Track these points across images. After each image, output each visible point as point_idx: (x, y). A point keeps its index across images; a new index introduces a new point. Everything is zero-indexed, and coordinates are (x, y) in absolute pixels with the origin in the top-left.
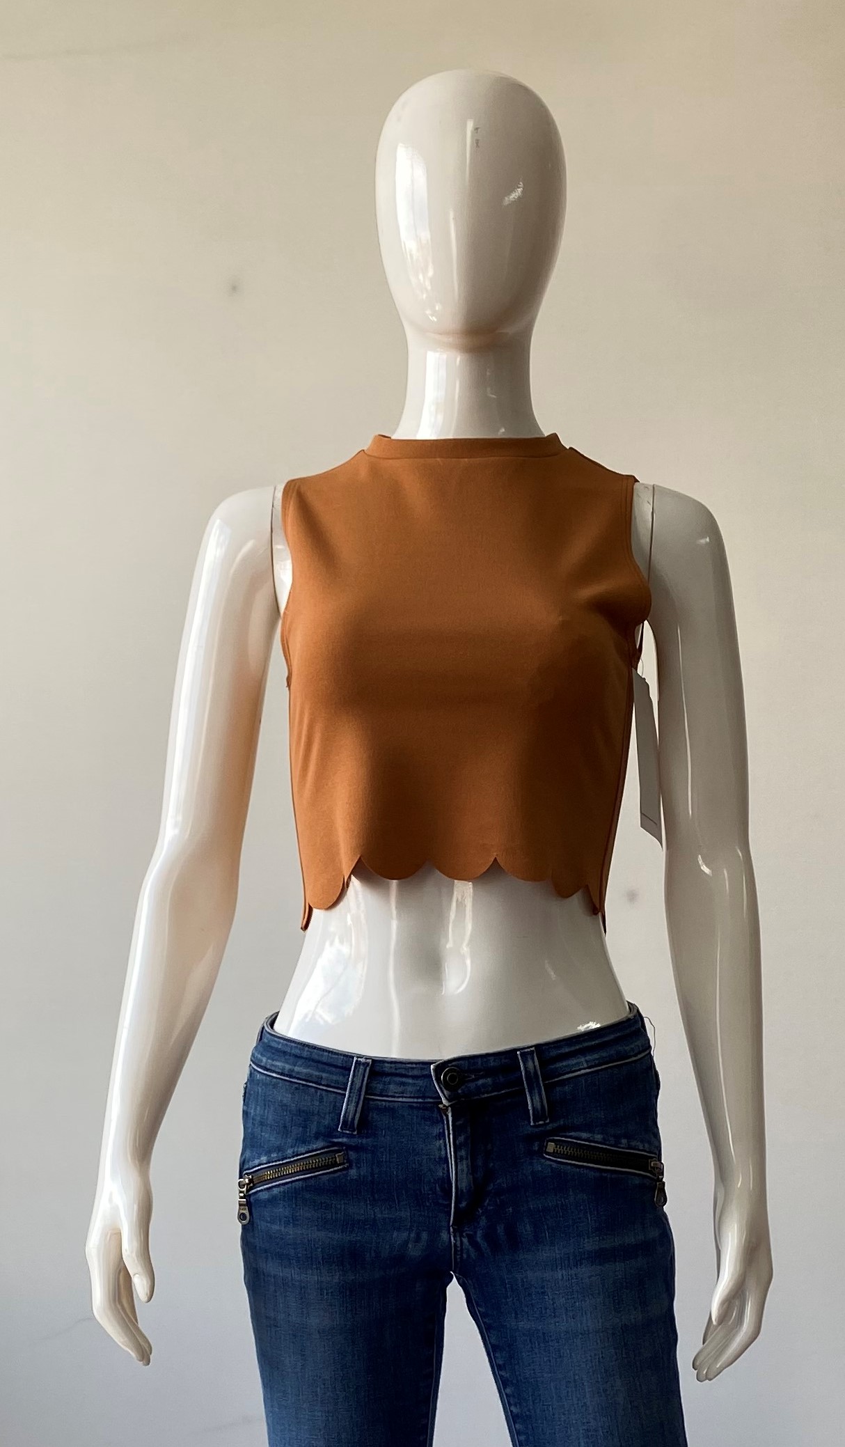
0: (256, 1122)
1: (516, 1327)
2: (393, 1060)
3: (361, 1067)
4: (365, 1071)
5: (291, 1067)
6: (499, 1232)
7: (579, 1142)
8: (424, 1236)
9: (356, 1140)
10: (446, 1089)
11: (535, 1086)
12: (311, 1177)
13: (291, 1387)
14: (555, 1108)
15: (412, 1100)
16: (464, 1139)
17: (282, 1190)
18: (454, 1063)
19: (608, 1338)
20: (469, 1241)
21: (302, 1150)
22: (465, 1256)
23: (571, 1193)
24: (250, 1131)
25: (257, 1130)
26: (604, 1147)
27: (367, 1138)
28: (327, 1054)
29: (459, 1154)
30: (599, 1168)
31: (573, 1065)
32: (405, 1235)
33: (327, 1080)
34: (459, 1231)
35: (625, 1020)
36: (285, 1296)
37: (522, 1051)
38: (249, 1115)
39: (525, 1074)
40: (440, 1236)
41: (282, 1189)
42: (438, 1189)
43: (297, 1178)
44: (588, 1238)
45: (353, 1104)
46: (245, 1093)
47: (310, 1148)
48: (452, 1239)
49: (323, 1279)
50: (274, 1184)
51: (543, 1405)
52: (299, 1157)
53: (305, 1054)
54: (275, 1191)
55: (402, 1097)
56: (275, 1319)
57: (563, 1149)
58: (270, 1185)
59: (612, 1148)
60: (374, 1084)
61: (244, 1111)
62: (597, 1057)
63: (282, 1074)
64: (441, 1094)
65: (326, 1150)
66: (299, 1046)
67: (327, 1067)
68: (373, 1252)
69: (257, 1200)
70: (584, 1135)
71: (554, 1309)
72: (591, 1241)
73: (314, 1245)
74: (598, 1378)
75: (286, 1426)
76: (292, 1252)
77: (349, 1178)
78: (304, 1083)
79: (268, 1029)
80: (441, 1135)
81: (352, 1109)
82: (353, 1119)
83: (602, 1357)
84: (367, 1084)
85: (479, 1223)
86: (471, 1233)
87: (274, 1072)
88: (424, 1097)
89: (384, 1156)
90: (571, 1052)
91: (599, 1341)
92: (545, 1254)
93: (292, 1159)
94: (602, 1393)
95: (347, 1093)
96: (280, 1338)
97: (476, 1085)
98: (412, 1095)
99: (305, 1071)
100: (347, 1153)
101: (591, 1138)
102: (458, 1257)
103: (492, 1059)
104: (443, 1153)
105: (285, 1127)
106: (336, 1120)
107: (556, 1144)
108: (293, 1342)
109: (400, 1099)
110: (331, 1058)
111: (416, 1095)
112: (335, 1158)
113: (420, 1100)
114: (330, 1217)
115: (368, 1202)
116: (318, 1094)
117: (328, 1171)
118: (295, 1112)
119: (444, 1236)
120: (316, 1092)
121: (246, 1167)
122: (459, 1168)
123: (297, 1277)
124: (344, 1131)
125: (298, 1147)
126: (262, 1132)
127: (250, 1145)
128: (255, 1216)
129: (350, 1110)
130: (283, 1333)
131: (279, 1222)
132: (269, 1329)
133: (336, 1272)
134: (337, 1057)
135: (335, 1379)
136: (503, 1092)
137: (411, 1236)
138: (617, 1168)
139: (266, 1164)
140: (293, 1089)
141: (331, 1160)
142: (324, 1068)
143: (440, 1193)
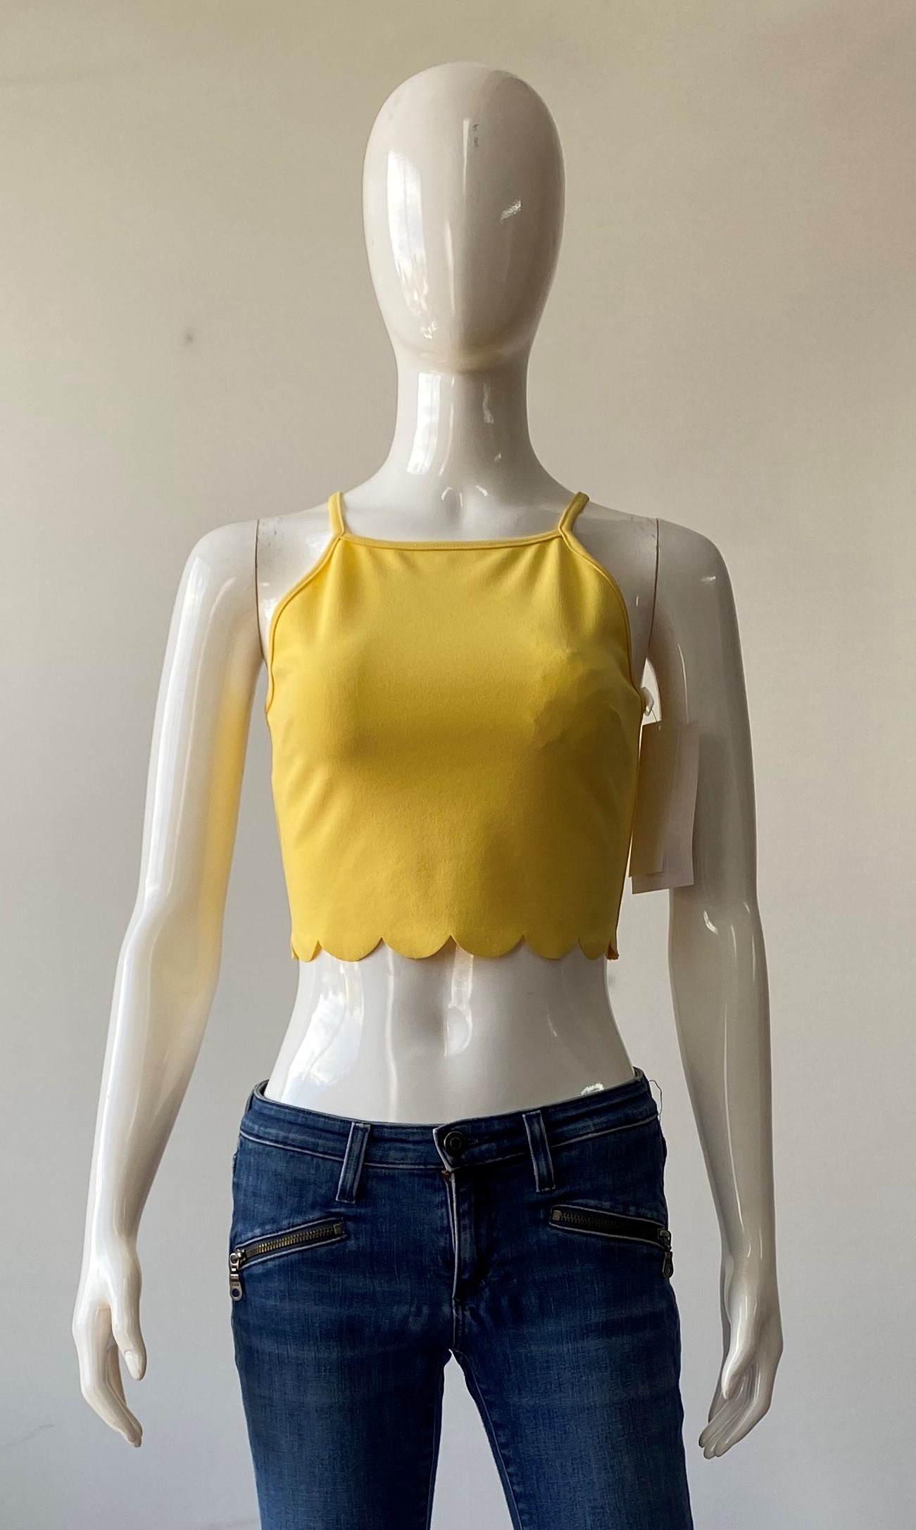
0: (248, 1194)
1: (519, 1404)
2: (393, 1125)
3: (360, 1132)
4: (364, 1136)
5: (285, 1134)
6: (502, 1304)
7: (586, 1209)
8: (425, 1310)
9: (354, 1210)
10: (450, 1154)
11: (541, 1150)
12: (309, 1249)
13: (288, 1468)
14: (562, 1174)
15: (413, 1167)
16: (468, 1206)
18: (457, 1127)
19: (615, 1413)
20: (471, 1315)
21: (298, 1220)
22: (466, 1330)
23: (578, 1263)
24: (242, 1201)
25: (250, 1202)
26: (612, 1214)
27: (366, 1208)
28: (323, 1119)
29: (462, 1223)
30: (607, 1237)
31: (580, 1129)
32: (405, 1309)
33: (324, 1147)
34: (461, 1303)
35: (632, 1082)
36: (281, 1375)
37: (528, 1114)
38: (240, 1187)
39: (532, 1138)
40: (441, 1309)
41: (277, 1262)
42: (440, 1259)
43: (293, 1250)
44: (595, 1309)
45: (351, 1172)
46: (235, 1165)
47: (307, 1218)
48: (454, 1311)
49: (320, 1355)
50: (269, 1257)
51: (548, 1483)
52: (295, 1229)
53: (300, 1120)
54: (270, 1264)
55: (403, 1164)
56: (270, 1399)
57: (570, 1216)
58: (265, 1258)
59: (619, 1216)
60: (373, 1151)
61: (234, 1183)
63: (276, 1142)
64: (443, 1160)
65: (323, 1220)
66: (293, 1112)
67: (323, 1134)
68: (372, 1326)
69: (251, 1276)
70: (592, 1202)
71: (560, 1385)
72: (598, 1313)
73: (312, 1321)
74: (604, 1454)
75: (283, 1509)
76: (288, 1328)
77: (347, 1250)
78: (299, 1150)
79: (259, 1096)
80: (444, 1204)
81: (350, 1177)
82: (352, 1187)
83: (609, 1432)
84: (366, 1151)
85: (482, 1297)
86: (475, 1306)
87: (267, 1139)
88: (425, 1164)
89: (384, 1227)
90: (577, 1115)
91: (606, 1417)
92: (551, 1327)
93: (288, 1231)
94: (610, 1470)
95: (345, 1160)
96: (277, 1418)
97: (480, 1151)
98: (413, 1162)
99: (299, 1137)
100: (345, 1223)
101: (598, 1206)
102: (459, 1331)
103: (496, 1122)
104: (445, 1222)
105: (280, 1198)
106: (333, 1190)
107: (563, 1213)
108: (289, 1422)
109: (401, 1166)
110: (328, 1124)
111: (417, 1162)
112: (333, 1229)
113: (422, 1167)
114: (327, 1290)
115: (367, 1275)
116: (315, 1162)
117: (326, 1242)
118: (290, 1182)
119: (446, 1309)
120: (312, 1160)
121: (239, 1240)
122: (462, 1237)
123: (293, 1354)
124: (342, 1201)
125: (294, 1219)
126: (255, 1203)
127: (242, 1218)
128: (247, 1292)
129: (348, 1178)
130: (279, 1412)
131: (273, 1297)
132: (264, 1409)
133: (333, 1348)
134: (333, 1122)
135: (334, 1459)
136: (508, 1157)
137: (412, 1309)
138: (625, 1237)
139: (260, 1236)
140: (288, 1156)
141: (328, 1231)
142: (321, 1135)
143: (442, 1264)
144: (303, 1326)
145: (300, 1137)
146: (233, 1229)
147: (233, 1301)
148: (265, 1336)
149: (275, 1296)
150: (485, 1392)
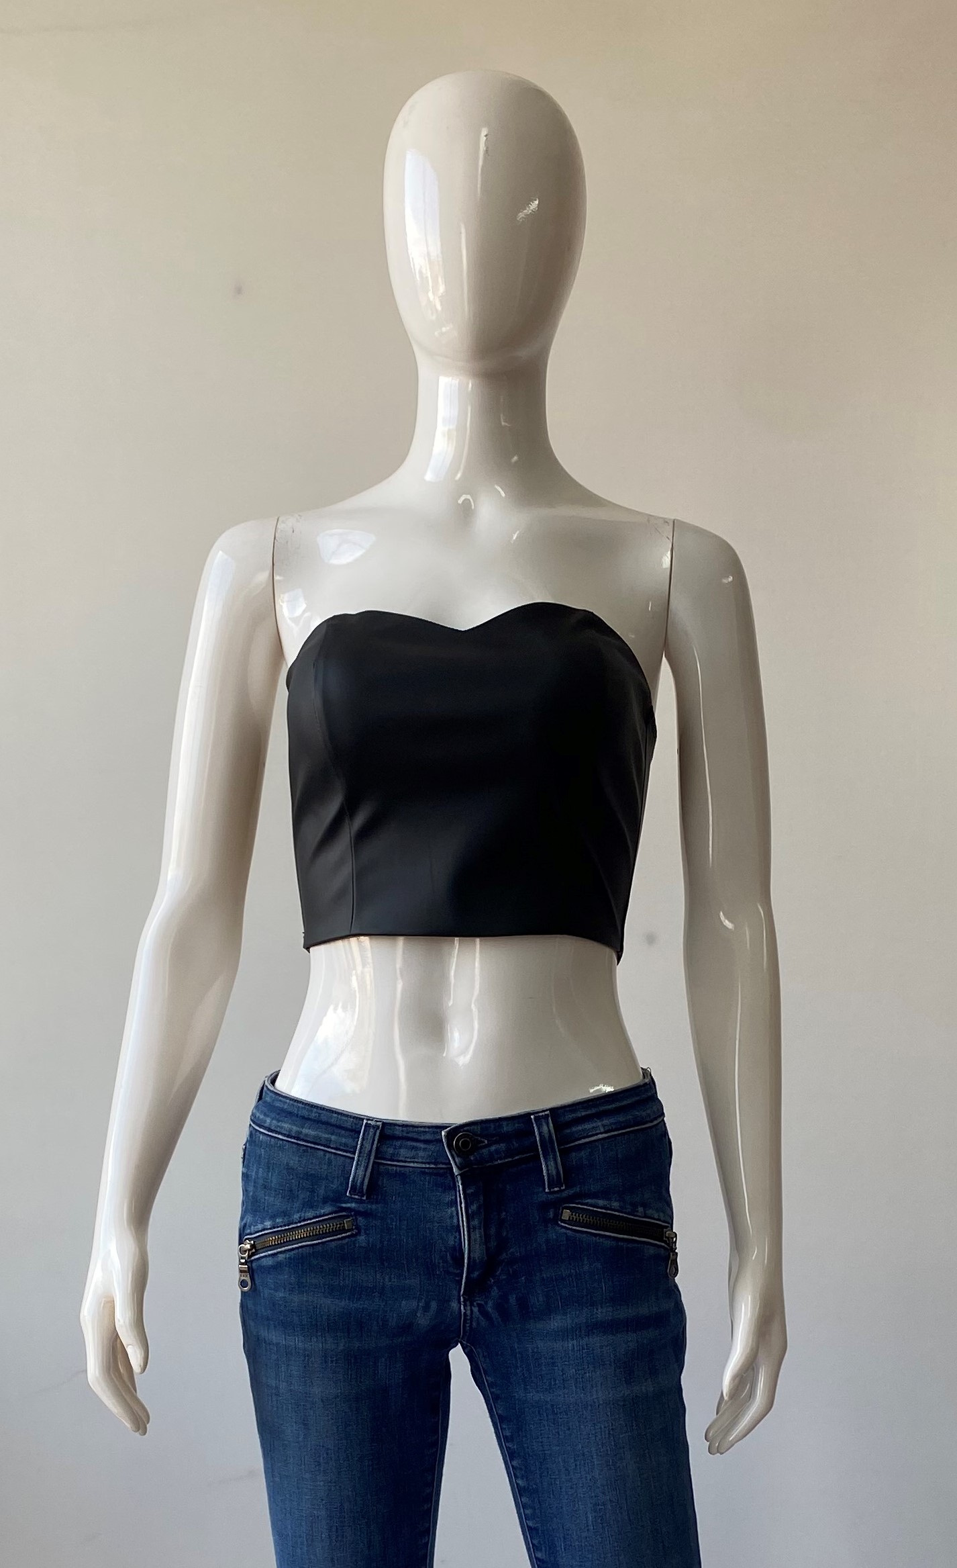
0: (258, 1186)
1: (524, 1398)
2: (405, 1124)
3: (371, 1130)
4: (375, 1134)
5: (298, 1129)
6: (510, 1302)
7: (595, 1209)
8: (434, 1305)
9: (365, 1205)
10: (458, 1156)
11: (550, 1151)
12: (319, 1243)
13: (293, 1456)
14: (570, 1174)
15: (424, 1166)
16: (477, 1207)
17: (288, 1256)
18: (465, 1129)
19: (618, 1410)
20: (479, 1311)
21: (309, 1215)
22: (474, 1324)
23: (585, 1262)
24: (251, 1194)
25: (260, 1194)
26: (621, 1214)
27: (377, 1203)
28: (336, 1115)
29: (472, 1223)
30: (616, 1237)
31: (589, 1129)
33: (336, 1143)
34: (469, 1300)
35: (640, 1084)
36: (288, 1365)
37: (536, 1114)
38: (250, 1178)
39: (540, 1139)
40: (449, 1305)
42: (448, 1255)
43: (304, 1244)
44: (602, 1307)
45: (362, 1168)
46: (244, 1155)
47: (317, 1212)
48: (462, 1307)
49: (328, 1346)
50: (279, 1250)
51: (551, 1479)
52: (306, 1223)
53: (313, 1115)
54: (281, 1257)
55: (413, 1162)
56: (277, 1388)
57: (579, 1216)
58: (275, 1251)
59: (629, 1216)
60: (384, 1148)
61: (243, 1174)
62: (614, 1121)
63: (289, 1136)
64: (452, 1161)
65: (334, 1215)
66: (307, 1107)
67: (337, 1130)
68: (380, 1320)
69: (260, 1267)
70: (601, 1202)
71: (563, 1380)
72: (604, 1311)
73: (320, 1313)
74: (607, 1450)
75: (287, 1496)
76: (296, 1319)
77: (357, 1245)
78: (313, 1146)
79: (270, 1087)
80: (454, 1203)
81: (361, 1172)
82: (362, 1183)
83: (612, 1429)
84: (377, 1148)
85: (490, 1293)
86: (483, 1303)
87: (280, 1133)
88: (434, 1163)
89: (394, 1223)
90: (586, 1115)
91: (609, 1414)
92: (556, 1322)
93: (299, 1225)
94: (611, 1466)
95: (356, 1157)
96: (282, 1407)
97: (489, 1150)
98: (424, 1161)
100: (357, 1219)
101: (609, 1206)
102: (468, 1325)
103: (505, 1123)
104: (455, 1221)
105: (291, 1191)
106: (344, 1185)
107: (572, 1213)
108: (295, 1412)
109: (412, 1165)
110: (341, 1119)
111: (428, 1161)
112: (344, 1223)
113: (433, 1166)
114: (337, 1284)
115: (377, 1269)
116: (327, 1157)
117: (335, 1237)
118: (301, 1176)
119: (454, 1305)
120: (325, 1155)
121: (249, 1231)
122: (472, 1235)
123: (300, 1345)
124: (353, 1196)
125: (306, 1212)
126: (265, 1196)
127: (252, 1209)
128: (256, 1283)
129: (359, 1173)
130: (286, 1402)
131: (283, 1289)
132: (270, 1398)
133: (341, 1339)
134: (346, 1118)
136: (517, 1158)
137: (420, 1304)
138: (634, 1238)
139: (270, 1229)
140: (301, 1151)
141: (338, 1226)
142: (333, 1130)
143: (451, 1262)
144: (311, 1318)
145: (312, 1133)
146: (242, 1219)
147: (242, 1292)
150: (491, 1385)
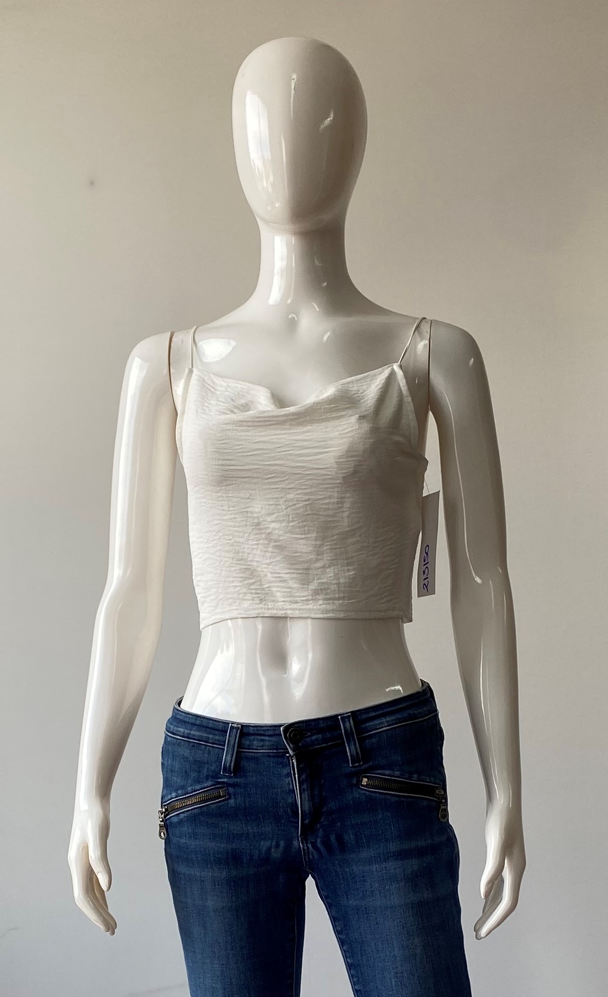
0: (168, 770)
1: (347, 905)
2: (254, 725)
3: (234, 730)
4: (237, 732)
6: (332, 839)
7: (384, 777)
9: (233, 779)
10: (291, 743)
11: (351, 739)
12: (205, 806)
14: (366, 754)
15: (269, 751)
16: (306, 777)
17: (186, 815)
18: (296, 725)
19: (409, 911)
20: (312, 847)
21: (198, 787)
22: (311, 857)
23: (379, 812)
24: (167, 775)
25: (171, 775)
26: (401, 780)
27: (240, 778)
28: (212, 721)
29: (303, 787)
30: (399, 795)
31: (377, 724)
32: (268, 843)
33: (213, 740)
34: (305, 839)
36: (191, 887)
37: (342, 716)
38: (165, 766)
39: (344, 731)
40: (292, 843)
42: (289, 809)
43: (195, 807)
44: (393, 842)
45: (230, 755)
46: (162, 751)
47: (203, 786)
48: (301, 845)
49: (215, 874)
50: (181, 811)
51: (367, 957)
52: (196, 793)
53: (198, 722)
54: (182, 815)
55: (262, 749)
56: (186, 903)
57: (374, 782)
58: (178, 812)
59: (407, 781)
60: (243, 741)
61: (162, 763)
62: (394, 718)
63: (183, 737)
64: (288, 747)
65: (213, 787)
66: (194, 717)
67: (212, 731)
68: (247, 855)
69: (170, 823)
70: (387, 772)
71: (372, 891)
72: (395, 845)
73: (209, 852)
74: (402, 937)
76: (194, 857)
77: (229, 806)
78: (197, 742)
79: (176, 707)
80: (289, 775)
82: (230, 766)
83: (405, 923)
84: (239, 741)
85: (318, 834)
86: (313, 840)
87: (178, 735)
88: (277, 749)
89: (252, 790)
90: (375, 715)
91: (402, 913)
92: (365, 854)
93: (192, 794)
95: (225, 748)
97: (311, 740)
98: (269, 748)
100: (228, 789)
101: (392, 774)
102: (307, 857)
103: (321, 722)
105: (186, 772)
106: (219, 766)
107: (368, 779)
108: (198, 918)
109: (261, 751)
110: (215, 724)
111: (272, 748)
112: (220, 792)
113: (274, 751)
114: (218, 832)
115: (243, 822)
116: (207, 749)
117: (214, 801)
118: (192, 762)
119: (295, 843)
121: (164, 800)
122: (303, 797)
123: (198, 874)
124: (225, 774)
125: (194, 786)
126: (173, 776)
127: (167, 786)
128: (170, 834)
129: (228, 760)
130: (191, 912)
131: (184, 837)
133: (224, 870)
134: (217, 723)
135: (226, 942)
136: (329, 744)
137: (273, 844)
138: (411, 795)
139: (175, 798)
140: (191, 746)
141: (217, 794)
143: (291, 814)
144: (203, 855)
145: (197, 733)
146: (162, 792)
148: (180, 862)
149: (186, 837)
150: (326, 898)
